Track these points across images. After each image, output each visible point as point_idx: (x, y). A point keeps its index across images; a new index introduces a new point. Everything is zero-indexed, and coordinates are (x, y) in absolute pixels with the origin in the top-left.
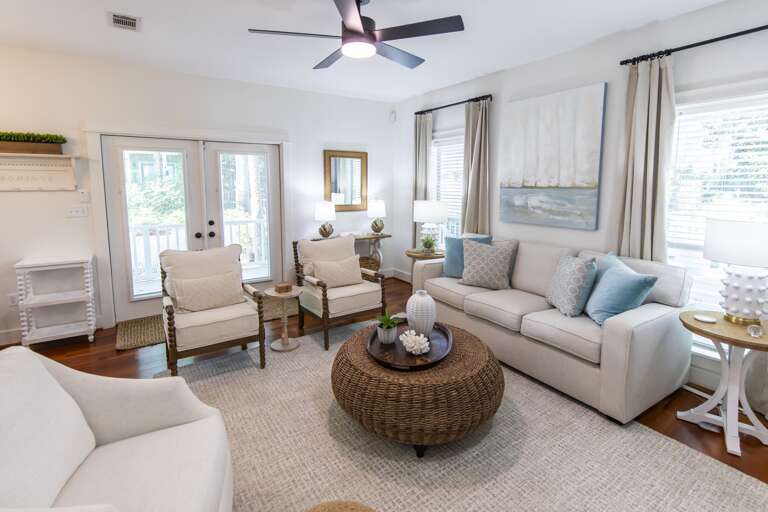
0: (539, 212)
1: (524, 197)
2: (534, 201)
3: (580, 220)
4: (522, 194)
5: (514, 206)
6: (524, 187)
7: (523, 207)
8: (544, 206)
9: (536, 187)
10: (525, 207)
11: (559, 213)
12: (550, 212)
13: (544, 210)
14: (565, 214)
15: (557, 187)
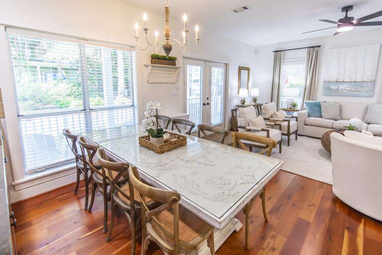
0: (344, 91)
1: (337, 86)
2: (342, 87)
3: (366, 93)
4: (335, 85)
5: (331, 89)
6: (337, 82)
7: (336, 89)
8: (348, 89)
9: (343, 82)
10: (338, 89)
11: (355, 91)
12: (351, 91)
13: (347, 90)
14: (358, 91)
15: (355, 82)
